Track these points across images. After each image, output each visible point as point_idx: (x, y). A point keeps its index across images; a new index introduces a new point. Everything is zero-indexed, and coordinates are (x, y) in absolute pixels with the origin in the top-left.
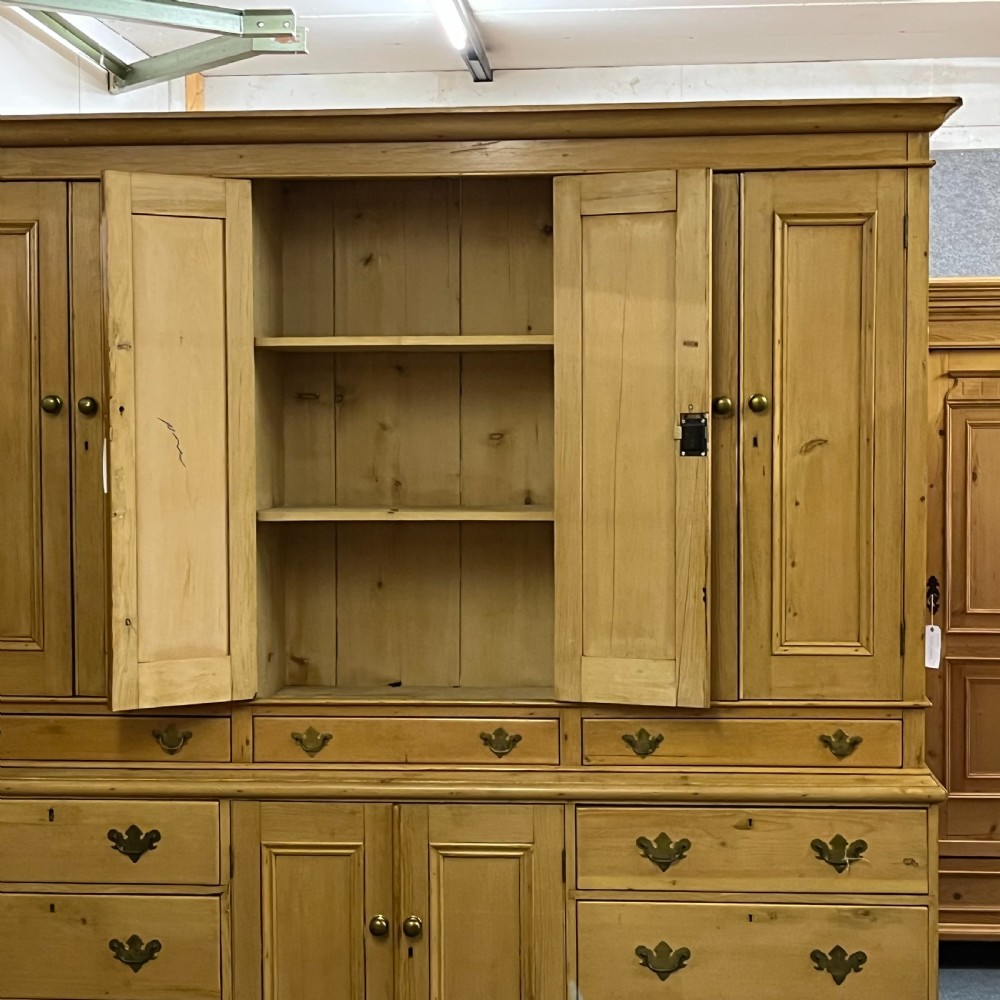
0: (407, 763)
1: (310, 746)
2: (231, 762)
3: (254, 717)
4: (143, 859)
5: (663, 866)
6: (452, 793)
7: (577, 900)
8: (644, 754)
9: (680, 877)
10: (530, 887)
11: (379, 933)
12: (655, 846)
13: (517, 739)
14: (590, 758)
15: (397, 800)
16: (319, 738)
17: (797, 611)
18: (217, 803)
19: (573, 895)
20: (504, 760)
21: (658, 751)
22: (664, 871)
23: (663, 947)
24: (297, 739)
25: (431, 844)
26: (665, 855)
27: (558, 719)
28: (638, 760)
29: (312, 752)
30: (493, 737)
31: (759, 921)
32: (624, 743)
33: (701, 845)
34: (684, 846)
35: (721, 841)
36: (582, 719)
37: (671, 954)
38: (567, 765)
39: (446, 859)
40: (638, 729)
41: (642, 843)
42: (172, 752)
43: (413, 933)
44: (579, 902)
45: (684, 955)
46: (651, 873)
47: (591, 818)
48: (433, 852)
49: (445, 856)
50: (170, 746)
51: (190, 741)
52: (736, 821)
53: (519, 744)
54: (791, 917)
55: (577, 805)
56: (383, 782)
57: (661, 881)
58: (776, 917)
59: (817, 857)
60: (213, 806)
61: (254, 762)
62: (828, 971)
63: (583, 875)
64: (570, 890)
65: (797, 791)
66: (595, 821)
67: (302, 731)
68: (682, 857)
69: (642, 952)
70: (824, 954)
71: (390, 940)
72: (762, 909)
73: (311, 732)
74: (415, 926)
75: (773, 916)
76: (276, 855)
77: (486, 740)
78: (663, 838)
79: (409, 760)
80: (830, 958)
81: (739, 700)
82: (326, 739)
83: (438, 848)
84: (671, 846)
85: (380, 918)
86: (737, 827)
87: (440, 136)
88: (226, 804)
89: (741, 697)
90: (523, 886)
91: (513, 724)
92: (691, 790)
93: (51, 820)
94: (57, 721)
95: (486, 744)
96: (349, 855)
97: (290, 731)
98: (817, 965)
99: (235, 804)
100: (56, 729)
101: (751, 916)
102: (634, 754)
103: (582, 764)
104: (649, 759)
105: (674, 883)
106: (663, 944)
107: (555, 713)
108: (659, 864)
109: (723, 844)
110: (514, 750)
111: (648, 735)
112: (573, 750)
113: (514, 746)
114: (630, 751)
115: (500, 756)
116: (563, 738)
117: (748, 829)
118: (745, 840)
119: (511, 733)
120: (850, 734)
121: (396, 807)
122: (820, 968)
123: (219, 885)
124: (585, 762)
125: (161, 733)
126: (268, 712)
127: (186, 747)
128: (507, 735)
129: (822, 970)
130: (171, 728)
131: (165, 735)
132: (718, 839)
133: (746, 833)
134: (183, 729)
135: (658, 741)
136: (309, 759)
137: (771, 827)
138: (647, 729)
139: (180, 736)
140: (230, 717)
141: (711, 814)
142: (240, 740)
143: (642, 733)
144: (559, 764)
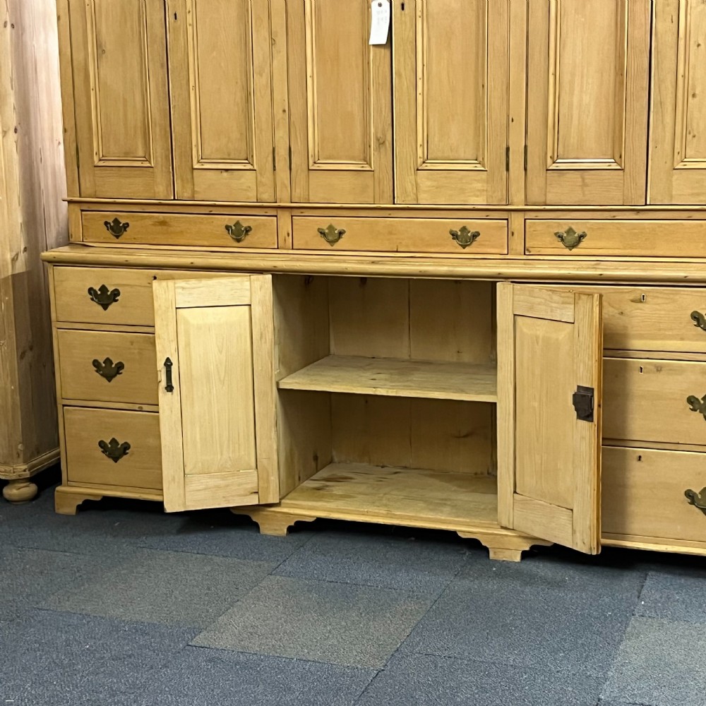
0: (397, 252)
1: (330, 238)
2: (278, 248)
3: (292, 216)
8: (572, 247)
13: (476, 235)
14: (530, 249)
16: (336, 232)
17: (695, 133)
20: (467, 250)
21: (581, 245)
24: (322, 233)
27: (507, 219)
28: (567, 251)
29: (332, 242)
30: (459, 233)
31: (648, 372)
32: (556, 238)
33: (605, 313)
35: (620, 311)
36: (525, 219)
38: (512, 254)
40: (567, 228)
42: (239, 241)
50: (236, 236)
51: (250, 233)
52: (632, 297)
53: (478, 239)
54: (672, 370)
58: (661, 370)
59: (695, 325)
61: (293, 249)
62: (700, 412)
65: (681, 274)
67: (325, 227)
70: (697, 399)
72: (650, 363)
73: (331, 228)
75: (659, 369)
77: (455, 236)
79: (399, 250)
80: (702, 402)
81: (646, 205)
82: (341, 233)
86: (633, 301)
89: (648, 203)
91: (473, 225)
92: (598, 272)
94: (164, 217)
95: (453, 239)
97: (317, 227)
98: (691, 407)
100: (163, 223)
101: (641, 368)
102: (563, 246)
103: (525, 254)
104: (575, 251)
107: (504, 215)
109: (622, 314)
110: (474, 243)
111: (575, 232)
112: (518, 244)
113: (473, 240)
114: (561, 244)
115: (464, 247)
116: (510, 234)
117: (641, 302)
118: (638, 310)
119: (473, 230)
122: (694, 410)
124: (527, 253)
125: (231, 227)
126: (302, 213)
127: (248, 238)
128: (469, 232)
129: (696, 411)
130: (237, 224)
131: (233, 228)
132: (617, 309)
133: (640, 305)
134: (245, 225)
135: (582, 237)
136: (330, 248)
137: (660, 301)
138: (574, 227)
139: (243, 229)
140: (276, 216)
141: (612, 291)
142: (283, 234)
143: (570, 231)
144: (508, 254)
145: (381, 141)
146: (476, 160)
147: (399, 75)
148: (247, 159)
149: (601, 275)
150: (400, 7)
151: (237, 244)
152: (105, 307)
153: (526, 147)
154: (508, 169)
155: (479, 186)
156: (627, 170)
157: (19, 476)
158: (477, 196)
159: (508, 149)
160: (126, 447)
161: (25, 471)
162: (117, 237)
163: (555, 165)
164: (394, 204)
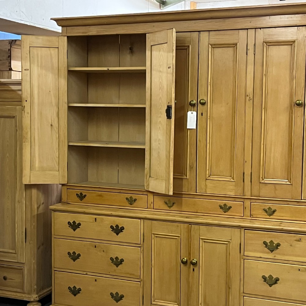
0: (197, 212)
1: (169, 205)
2: (147, 208)
3: (154, 196)
4: (119, 234)
5: (272, 251)
6: (206, 222)
7: (244, 259)
8: (270, 215)
9: (277, 255)
10: (230, 253)
11: (185, 263)
12: (269, 244)
13: (230, 207)
14: (253, 215)
15: (190, 223)
16: (172, 203)
18: (140, 220)
20: (226, 214)
21: (275, 214)
22: (272, 252)
23: (271, 277)
24: (166, 203)
26: (272, 247)
27: (243, 202)
28: (268, 217)
29: (170, 207)
30: (223, 206)
31: (302, 271)
32: (264, 211)
33: (284, 245)
34: (278, 245)
35: (290, 244)
36: (251, 202)
37: (273, 279)
38: (245, 217)
39: (205, 243)
40: (268, 207)
41: (265, 243)
42: (131, 204)
43: (194, 264)
44: (245, 260)
45: (277, 280)
46: (268, 253)
47: (249, 233)
48: (200, 240)
49: (204, 242)
50: (130, 202)
51: (136, 201)
52: (295, 239)
53: (231, 209)
55: (245, 229)
56: (187, 217)
57: (270, 256)
60: (139, 221)
61: (153, 209)
63: (246, 251)
64: (242, 256)
66: (250, 235)
67: (167, 201)
68: (277, 248)
69: (264, 278)
71: (187, 266)
72: (303, 268)
73: (170, 201)
74: (194, 262)
76: (156, 237)
77: (221, 207)
78: (271, 242)
79: (198, 212)
81: (301, 200)
82: (174, 204)
83: (202, 239)
84: (274, 245)
86: (296, 240)
88: (142, 221)
89: (302, 199)
90: (228, 254)
91: (229, 203)
92: (281, 227)
93: (96, 221)
94: (101, 193)
95: (221, 209)
96: (176, 239)
97: (164, 201)
99: (145, 220)
100: (100, 196)
101: (299, 269)
104: (271, 217)
105: (275, 256)
106: (271, 276)
107: (242, 200)
108: (270, 250)
109: (291, 245)
110: (229, 211)
111: (272, 209)
112: (248, 212)
113: (229, 210)
114: (266, 214)
115: (225, 212)
116: (245, 208)
117: (299, 241)
118: (298, 245)
119: (229, 205)
121: (190, 225)
123: (140, 244)
124: (251, 216)
125: (128, 198)
126: (158, 194)
127: (135, 203)
128: (227, 206)
130: (131, 197)
131: (129, 199)
133: (299, 243)
134: (134, 198)
135: (274, 211)
136: (170, 209)
138: (271, 207)
139: (133, 199)
140: (147, 195)
141: (287, 236)
142: (150, 202)
143: (270, 208)
144: (243, 216)
145: (192, 167)
146: (231, 177)
147: (200, 141)
149: (282, 229)
150: (201, 114)
151: (130, 206)
152: (74, 230)
153: (251, 173)
154: (244, 181)
155: (232, 187)
156: (293, 185)
157: (34, 299)
158: (231, 192)
159: (244, 173)
160: (80, 290)
161: (37, 297)
162: (81, 200)
163: (263, 181)
164: (196, 193)
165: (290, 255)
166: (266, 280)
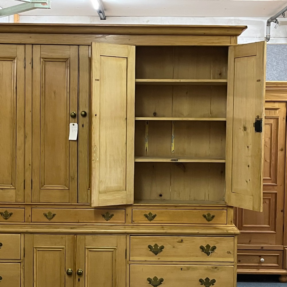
0: (78, 222)
1: (49, 217)
2: (24, 222)
3: (32, 208)
5: (156, 254)
6: (92, 232)
7: (130, 264)
8: (151, 220)
9: (161, 257)
10: (116, 260)
11: (70, 274)
12: (154, 248)
13: (112, 215)
14: (134, 221)
15: (76, 234)
16: (52, 215)
18: (20, 235)
19: (129, 263)
20: (108, 221)
21: (155, 219)
22: (156, 255)
23: (155, 278)
24: (46, 215)
25: (86, 247)
26: (156, 250)
27: (125, 209)
28: (149, 222)
29: (50, 219)
30: (105, 215)
31: (184, 270)
32: (145, 217)
33: (167, 247)
34: (162, 247)
35: (173, 246)
36: (132, 209)
37: (158, 280)
38: (127, 223)
39: (90, 252)
40: (149, 213)
41: (150, 247)
42: (6, 219)
43: (80, 274)
44: (130, 265)
45: (162, 280)
46: (152, 256)
47: (135, 239)
48: (86, 250)
49: (90, 251)
50: (6, 217)
51: (12, 215)
52: (178, 240)
53: (113, 217)
54: (194, 269)
55: (130, 235)
56: (71, 228)
57: (155, 258)
58: (189, 269)
59: (201, 251)
61: (31, 222)
62: (204, 285)
63: (132, 256)
64: (128, 261)
65: (196, 231)
66: (136, 240)
67: (47, 213)
68: (161, 251)
69: (149, 280)
70: (203, 280)
71: (73, 277)
72: (185, 266)
73: (49, 213)
74: (81, 272)
75: (188, 269)
76: (38, 250)
78: (156, 245)
79: (79, 222)
80: (205, 281)
82: (54, 215)
83: (88, 248)
84: (159, 248)
85: (70, 269)
86: (178, 242)
87: (92, 33)
88: (23, 235)
90: (114, 260)
91: (111, 211)
92: (165, 231)
95: (103, 217)
96: (61, 251)
97: (43, 213)
98: (201, 283)
99: (26, 235)
101: (182, 269)
102: (147, 220)
103: (132, 223)
104: (152, 222)
105: (159, 259)
106: (156, 277)
108: (155, 253)
109: (174, 247)
110: (112, 219)
111: (152, 214)
112: (129, 219)
113: (111, 217)
115: (107, 220)
116: (126, 215)
117: (181, 242)
118: (180, 246)
120: (212, 214)
121: (75, 236)
122: (202, 284)
123: (20, 260)
124: (133, 223)
125: (3, 213)
126: (36, 207)
127: (11, 217)
128: (109, 214)
129: (202, 285)
130: (6, 212)
131: (4, 213)
132: (172, 245)
133: (181, 244)
134: (10, 212)
135: (155, 216)
136: (49, 221)
137: (188, 242)
138: (151, 212)
139: (9, 214)
140: (24, 208)
141: (170, 238)
142: (27, 215)
143: (150, 214)
144: (125, 223)
145: (73, 178)
147: (81, 152)
148: (12, 184)
150: (82, 126)
151: (5, 220)
164: (78, 203)
165: (174, 256)
166: (151, 281)
